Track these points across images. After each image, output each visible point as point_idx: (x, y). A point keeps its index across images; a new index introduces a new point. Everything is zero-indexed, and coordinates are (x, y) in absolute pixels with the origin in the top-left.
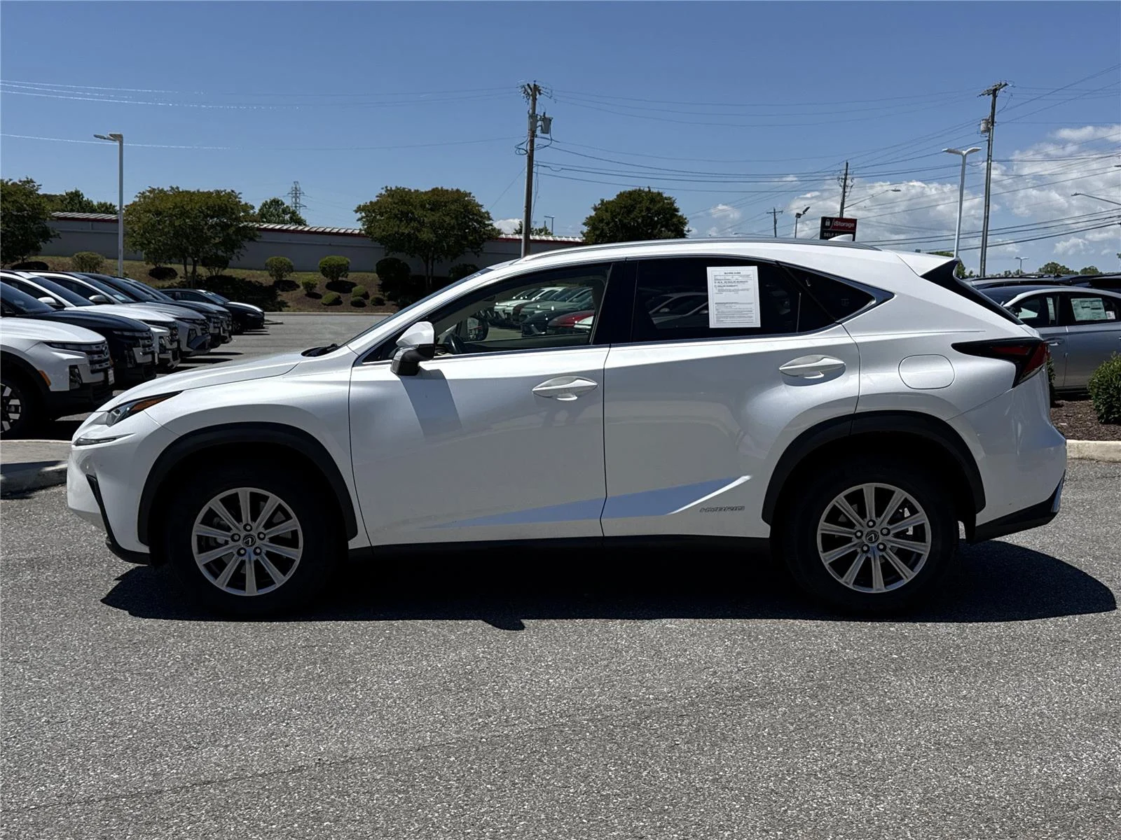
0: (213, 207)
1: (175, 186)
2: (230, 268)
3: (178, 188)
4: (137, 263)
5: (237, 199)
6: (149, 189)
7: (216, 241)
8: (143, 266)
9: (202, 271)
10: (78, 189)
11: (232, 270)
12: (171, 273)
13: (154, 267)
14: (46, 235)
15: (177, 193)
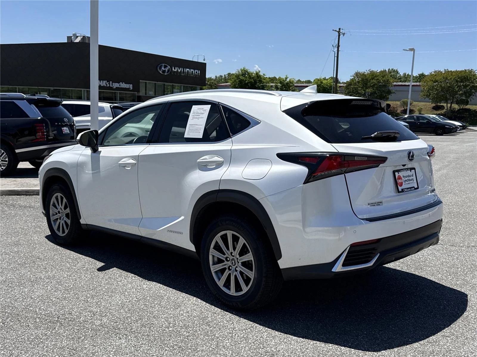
0: (461, 77)
1: (446, 69)
2: (470, 105)
3: (448, 69)
4: (428, 104)
5: (475, 73)
6: (434, 71)
7: (460, 93)
8: (430, 105)
9: (456, 107)
10: (423, 72)
11: (471, 106)
12: (442, 108)
13: (435, 105)
14: (389, 92)
15: (447, 72)
